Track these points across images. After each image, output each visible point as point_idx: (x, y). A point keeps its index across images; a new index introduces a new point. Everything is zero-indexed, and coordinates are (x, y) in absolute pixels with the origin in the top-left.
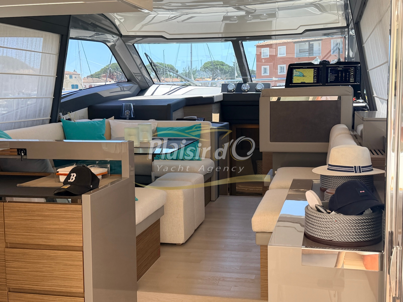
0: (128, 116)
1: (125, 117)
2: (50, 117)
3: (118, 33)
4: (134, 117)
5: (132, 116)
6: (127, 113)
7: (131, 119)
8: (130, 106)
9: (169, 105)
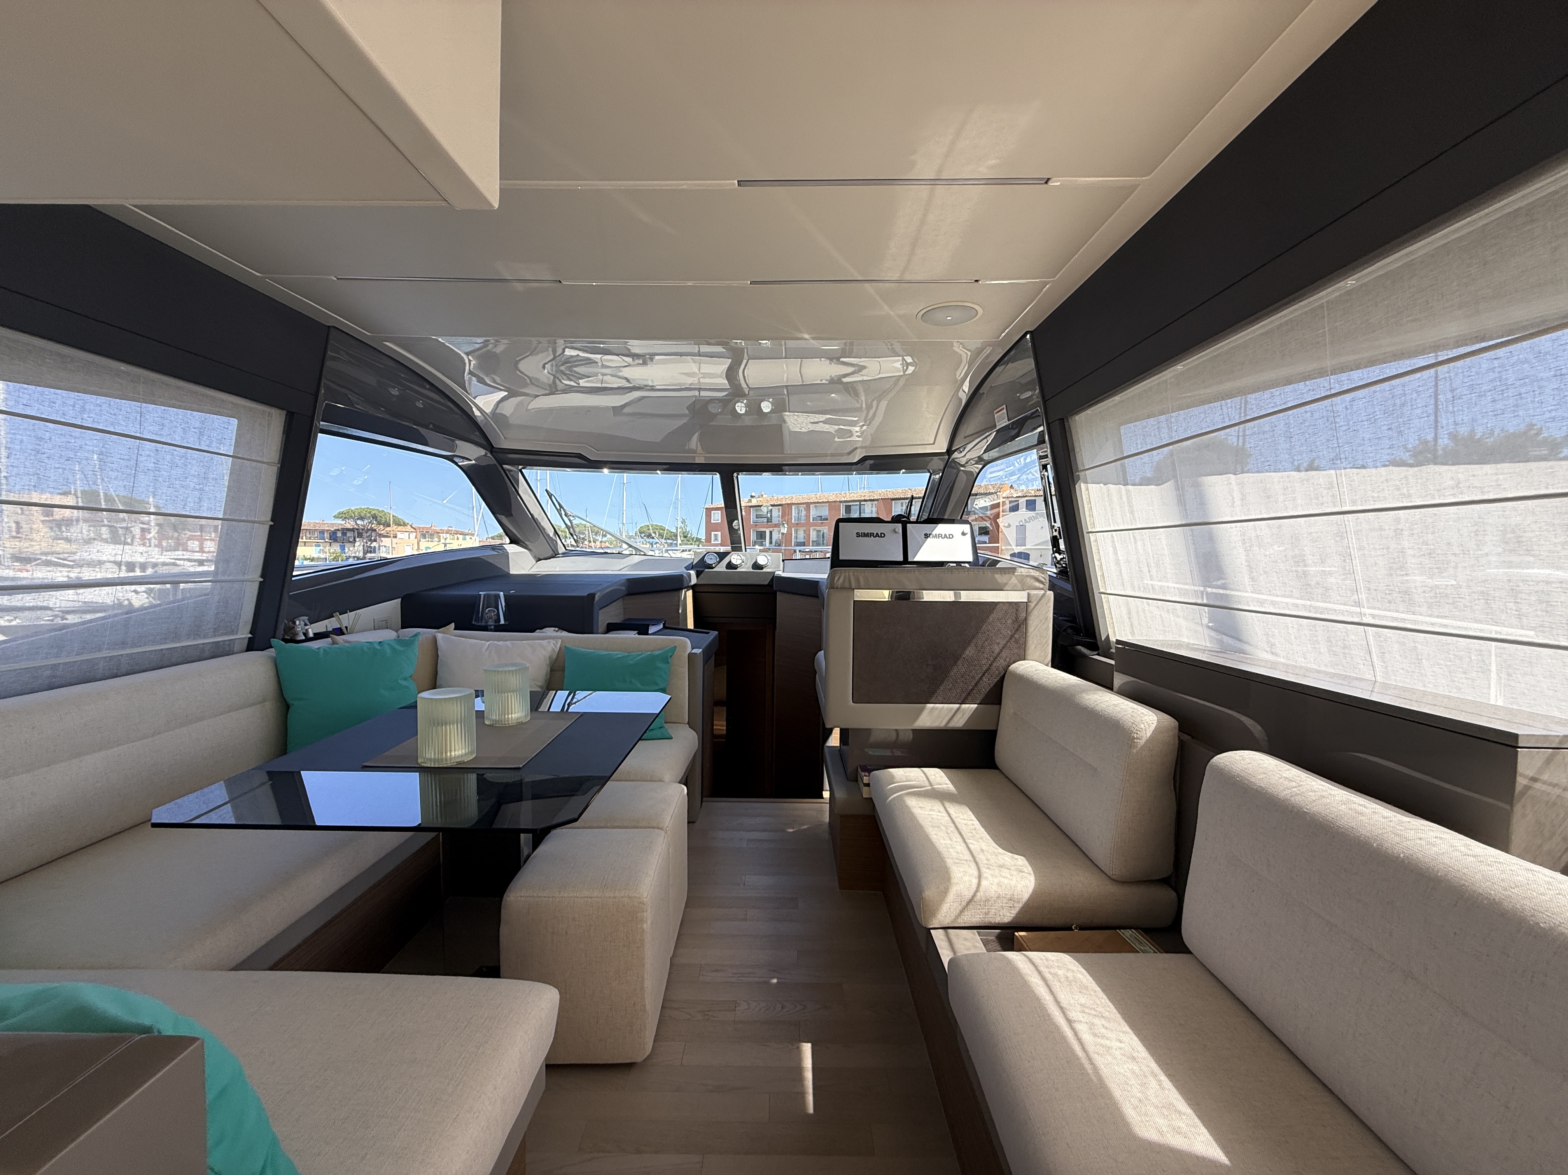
0: (491, 623)
1: (483, 624)
2: (251, 633)
3: (484, 443)
4: (507, 623)
5: (502, 622)
6: (489, 612)
7: (499, 628)
8: (498, 596)
9: (592, 596)
